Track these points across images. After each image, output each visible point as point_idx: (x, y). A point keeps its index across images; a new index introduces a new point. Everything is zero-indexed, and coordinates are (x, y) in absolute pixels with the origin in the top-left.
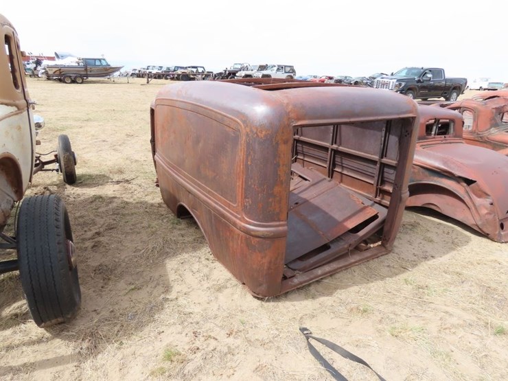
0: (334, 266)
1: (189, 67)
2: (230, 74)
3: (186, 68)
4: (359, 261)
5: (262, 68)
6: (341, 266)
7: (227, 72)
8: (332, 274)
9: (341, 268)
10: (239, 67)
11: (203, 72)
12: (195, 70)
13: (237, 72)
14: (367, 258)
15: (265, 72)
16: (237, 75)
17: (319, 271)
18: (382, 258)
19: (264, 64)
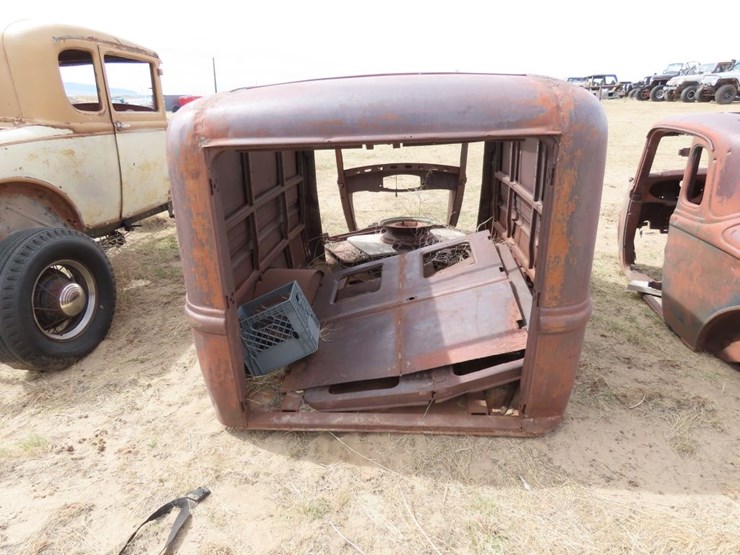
0: (376, 419)
1: (590, 77)
2: (656, 83)
3: (585, 79)
4: (437, 428)
5: (722, 67)
6: (387, 423)
7: (652, 80)
8: (365, 431)
9: (385, 427)
10: (677, 69)
11: (613, 83)
12: (599, 81)
13: (670, 78)
14: (459, 429)
15: (726, 75)
16: (668, 83)
17: (339, 419)
18: (503, 442)
19: (728, 60)
